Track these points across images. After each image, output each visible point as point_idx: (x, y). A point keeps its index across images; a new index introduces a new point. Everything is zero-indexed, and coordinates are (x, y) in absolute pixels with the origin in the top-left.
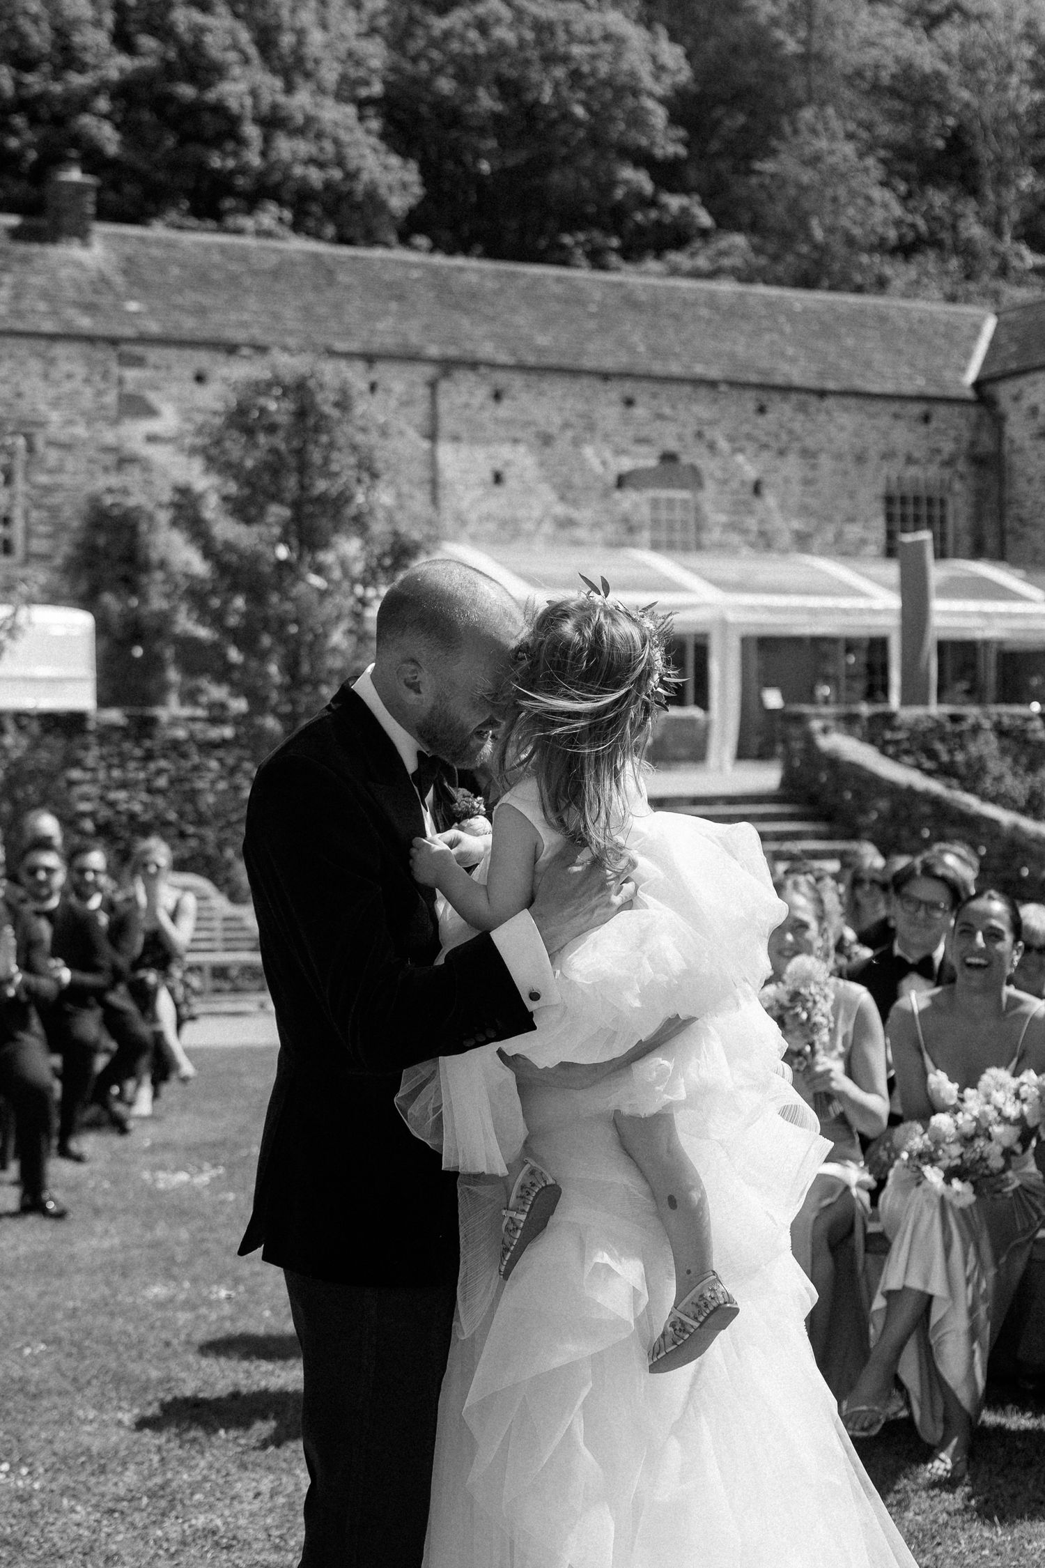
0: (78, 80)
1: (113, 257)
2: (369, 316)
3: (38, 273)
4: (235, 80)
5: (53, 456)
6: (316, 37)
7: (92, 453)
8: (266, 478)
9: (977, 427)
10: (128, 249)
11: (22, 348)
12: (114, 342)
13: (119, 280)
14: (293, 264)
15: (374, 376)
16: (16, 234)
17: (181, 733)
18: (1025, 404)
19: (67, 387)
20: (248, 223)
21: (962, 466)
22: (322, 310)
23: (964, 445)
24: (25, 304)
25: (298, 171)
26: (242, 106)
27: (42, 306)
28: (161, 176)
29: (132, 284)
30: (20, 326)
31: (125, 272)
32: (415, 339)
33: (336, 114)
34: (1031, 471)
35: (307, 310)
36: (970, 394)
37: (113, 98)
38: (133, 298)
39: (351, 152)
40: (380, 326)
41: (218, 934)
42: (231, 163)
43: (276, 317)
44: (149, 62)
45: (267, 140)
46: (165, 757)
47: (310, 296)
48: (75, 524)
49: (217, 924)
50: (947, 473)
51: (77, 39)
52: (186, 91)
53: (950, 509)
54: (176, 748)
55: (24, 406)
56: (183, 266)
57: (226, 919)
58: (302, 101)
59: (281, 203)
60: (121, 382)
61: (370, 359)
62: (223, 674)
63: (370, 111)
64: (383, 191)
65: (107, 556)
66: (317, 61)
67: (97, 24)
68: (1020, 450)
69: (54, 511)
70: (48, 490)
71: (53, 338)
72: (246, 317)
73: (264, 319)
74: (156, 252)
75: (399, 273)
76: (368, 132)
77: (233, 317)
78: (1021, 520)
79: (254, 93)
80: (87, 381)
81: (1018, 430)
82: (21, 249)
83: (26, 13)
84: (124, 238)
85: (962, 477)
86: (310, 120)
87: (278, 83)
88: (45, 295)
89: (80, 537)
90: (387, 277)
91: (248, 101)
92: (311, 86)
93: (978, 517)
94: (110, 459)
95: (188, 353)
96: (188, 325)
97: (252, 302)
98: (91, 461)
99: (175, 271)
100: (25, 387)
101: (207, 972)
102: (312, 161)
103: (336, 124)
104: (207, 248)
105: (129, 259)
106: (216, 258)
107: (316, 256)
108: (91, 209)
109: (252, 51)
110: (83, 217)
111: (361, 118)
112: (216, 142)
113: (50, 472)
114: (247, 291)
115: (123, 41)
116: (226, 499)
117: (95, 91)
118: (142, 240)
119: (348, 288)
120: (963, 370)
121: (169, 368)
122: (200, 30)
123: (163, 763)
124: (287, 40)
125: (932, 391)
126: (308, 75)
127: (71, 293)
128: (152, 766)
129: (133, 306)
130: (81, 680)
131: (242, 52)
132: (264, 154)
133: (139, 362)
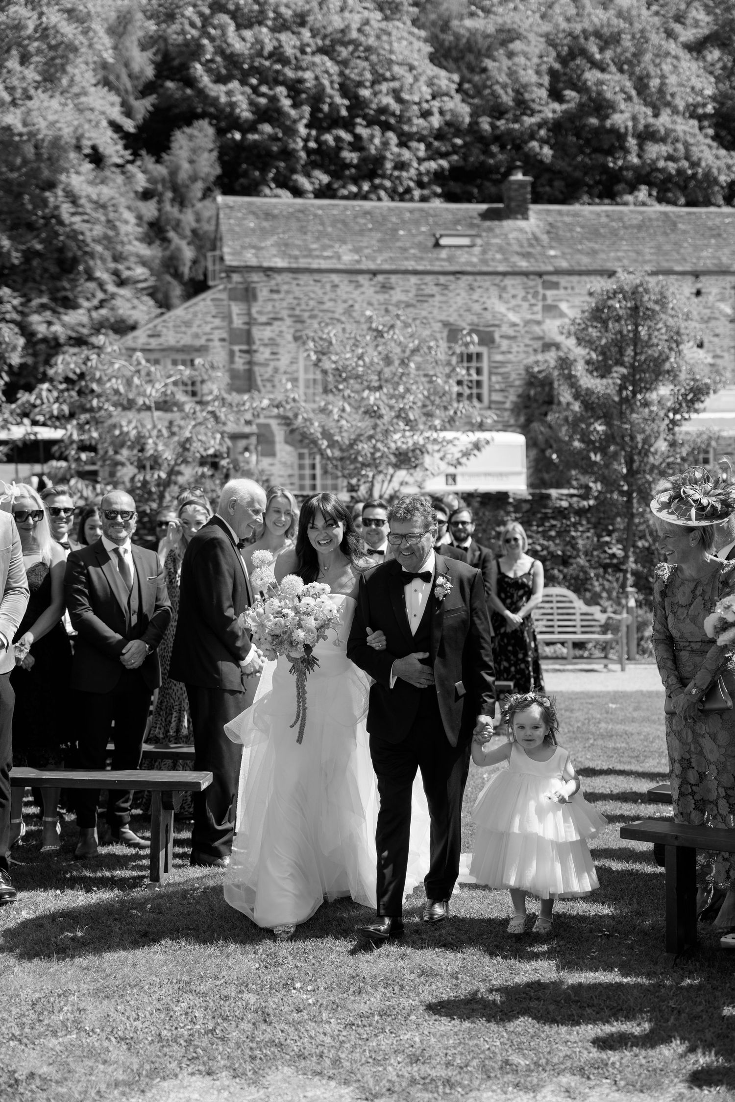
0: (528, 121)
1: (541, 224)
2: (696, 248)
3: (496, 236)
4: (622, 112)
5: (505, 344)
6: (672, 80)
7: (527, 341)
8: (614, 350)
10: (550, 219)
11: (487, 281)
12: (540, 275)
13: (545, 238)
14: (650, 220)
15: (699, 285)
16: (486, 216)
17: (565, 504)
19: (513, 302)
20: (629, 198)
22: (667, 247)
24: (489, 256)
25: (661, 164)
26: (626, 128)
27: (499, 256)
28: (578, 174)
29: (551, 239)
30: (485, 269)
31: (548, 232)
32: (725, 260)
33: (685, 127)
35: (659, 248)
37: (549, 130)
38: (552, 248)
39: (694, 149)
40: (704, 254)
41: (578, 623)
42: (620, 163)
43: (638, 253)
44: (572, 105)
45: (641, 146)
46: (554, 518)
47: (661, 239)
48: (517, 383)
49: (578, 617)
51: (527, 96)
52: (594, 121)
54: (561, 513)
55: (488, 316)
56: (582, 227)
57: (582, 614)
58: (665, 120)
59: (650, 184)
60: (544, 298)
61: (696, 275)
62: (588, 468)
63: (706, 123)
64: (715, 171)
65: (536, 401)
66: (673, 95)
67: (541, 85)
69: (506, 376)
70: (503, 364)
71: (505, 274)
72: (620, 254)
73: (633, 255)
74: (567, 219)
75: (718, 221)
76: (706, 136)
77: (612, 254)
79: (634, 118)
80: (525, 299)
82: (488, 223)
83: (498, 82)
84: (548, 211)
86: (668, 132)
87: (649, 111)
88: (501, 250)
89: (520, 390)
90: (710, 223)
91: (630, 124)
92: (669, 111)
94: (538, 345)
95: (585, 278)
96: (585, 262)
97: (625, 246)
98: (527, 346)
99: (578, 229)
100: (488, 305)
101: (570, 645)
102: (670, 158)
103: (685, 132)
104: (598, 214)
105: (550, 224)
106: (604, 220)
107: (665, 214)
108: (529, 196)
109: (634, 93)
110: (525, 201)
111: (701, 128)
112: (610, 152)
113: (503, 353)
114: (622, 239)
115: (555, 95)
116: (588, 362)
117: (540, 126)
118: (560, 213)
119: (684, 232)
121: (573, 288)
122: (601, 83)
123: (554, 522)
124: (654, 83)
126: (668, 104)
127: (516, 248)
128: (547, 524)
129: (552, 253)
130: (519, 474)
131: (625, 93)
132: (639, 156)
133: (555, 286)
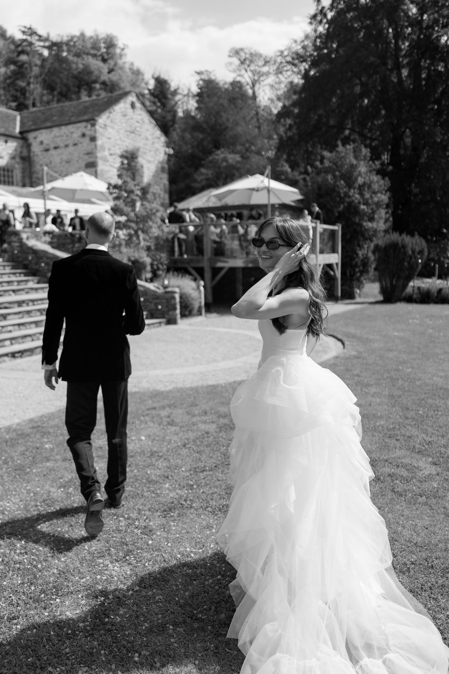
9: (22, 147)
18: (39, 140)
21: (18, 160)
23: (18, 152)
34: (41, 162)
36: (19, 136)
50: (13, 161)
53: (14, 174)
68: (37, 155)
78: (38, 179)
81: (36, 148)
85: (18, 163)
93: (23, 177)
120: (15, 128)
125: (7, 133)
